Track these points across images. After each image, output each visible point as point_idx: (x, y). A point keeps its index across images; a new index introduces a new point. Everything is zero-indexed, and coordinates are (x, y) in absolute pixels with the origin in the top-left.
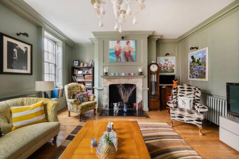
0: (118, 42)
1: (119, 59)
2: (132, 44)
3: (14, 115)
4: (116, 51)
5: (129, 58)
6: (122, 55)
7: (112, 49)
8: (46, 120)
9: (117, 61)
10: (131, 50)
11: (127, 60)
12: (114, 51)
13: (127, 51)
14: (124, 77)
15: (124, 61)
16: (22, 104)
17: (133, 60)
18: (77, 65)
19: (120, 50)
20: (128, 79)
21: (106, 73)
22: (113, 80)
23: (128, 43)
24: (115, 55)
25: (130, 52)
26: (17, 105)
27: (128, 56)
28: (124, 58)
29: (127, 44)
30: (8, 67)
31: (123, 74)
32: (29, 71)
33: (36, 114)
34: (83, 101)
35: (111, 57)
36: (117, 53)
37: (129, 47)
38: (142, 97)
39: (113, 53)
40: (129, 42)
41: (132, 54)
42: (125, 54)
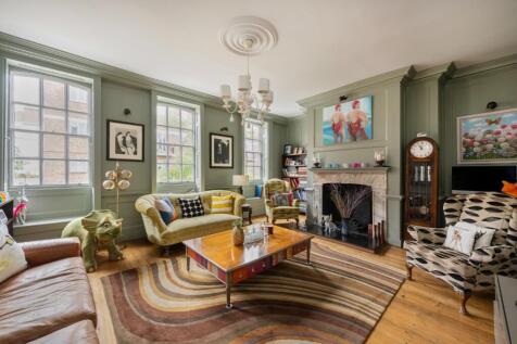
0: (338, 107)
1: (339, 139)
2: (364, 105)
3: (214, 203)
4: (334, 125)
5: (358, 133)
6: (344, 131)
7: (327, 123)
8: (232, 212)
9: (336, 142)
10: (362, 118)
11: (354, 138)
12: (330, 125)
13: (354, 121)
14: (347, 171)
15: (348, 141)
16: (219, 195)
17: (365, 137)
18: (289, 152)
19: (340, 122)
20: (356, 174)
21: (317, 164)
22: (327, 176)
23: (356, 104)
24: (331, 132)
25: (359, 122)
26: (215, 195)
27: (356, 131)
28: (349, 136)
29: (354, 107)
30: (216, 162)
31: (345, 166)
32: (230, 165)
33: (225, 205)
34: (281, 204)
35: (326, 136)
36: (336, 128)
37: (358, 113)
38: (384, 213)
39: (329, 129)
40: (357, 102)
41: (363, 124)
42: (351, 127)
